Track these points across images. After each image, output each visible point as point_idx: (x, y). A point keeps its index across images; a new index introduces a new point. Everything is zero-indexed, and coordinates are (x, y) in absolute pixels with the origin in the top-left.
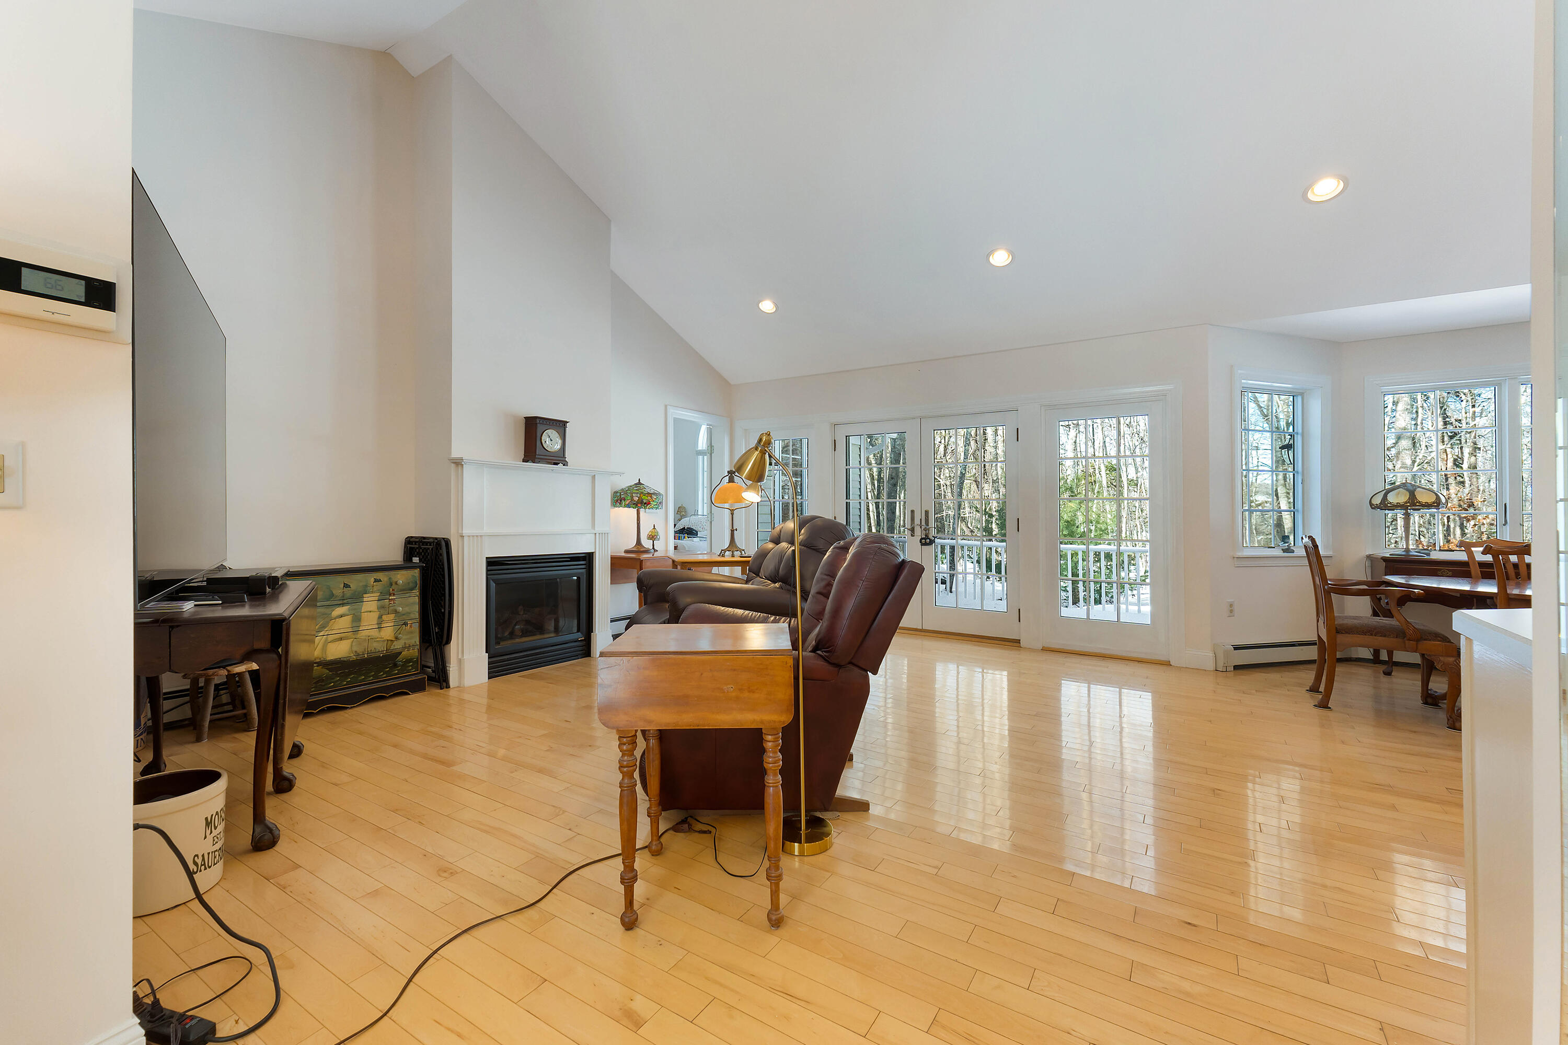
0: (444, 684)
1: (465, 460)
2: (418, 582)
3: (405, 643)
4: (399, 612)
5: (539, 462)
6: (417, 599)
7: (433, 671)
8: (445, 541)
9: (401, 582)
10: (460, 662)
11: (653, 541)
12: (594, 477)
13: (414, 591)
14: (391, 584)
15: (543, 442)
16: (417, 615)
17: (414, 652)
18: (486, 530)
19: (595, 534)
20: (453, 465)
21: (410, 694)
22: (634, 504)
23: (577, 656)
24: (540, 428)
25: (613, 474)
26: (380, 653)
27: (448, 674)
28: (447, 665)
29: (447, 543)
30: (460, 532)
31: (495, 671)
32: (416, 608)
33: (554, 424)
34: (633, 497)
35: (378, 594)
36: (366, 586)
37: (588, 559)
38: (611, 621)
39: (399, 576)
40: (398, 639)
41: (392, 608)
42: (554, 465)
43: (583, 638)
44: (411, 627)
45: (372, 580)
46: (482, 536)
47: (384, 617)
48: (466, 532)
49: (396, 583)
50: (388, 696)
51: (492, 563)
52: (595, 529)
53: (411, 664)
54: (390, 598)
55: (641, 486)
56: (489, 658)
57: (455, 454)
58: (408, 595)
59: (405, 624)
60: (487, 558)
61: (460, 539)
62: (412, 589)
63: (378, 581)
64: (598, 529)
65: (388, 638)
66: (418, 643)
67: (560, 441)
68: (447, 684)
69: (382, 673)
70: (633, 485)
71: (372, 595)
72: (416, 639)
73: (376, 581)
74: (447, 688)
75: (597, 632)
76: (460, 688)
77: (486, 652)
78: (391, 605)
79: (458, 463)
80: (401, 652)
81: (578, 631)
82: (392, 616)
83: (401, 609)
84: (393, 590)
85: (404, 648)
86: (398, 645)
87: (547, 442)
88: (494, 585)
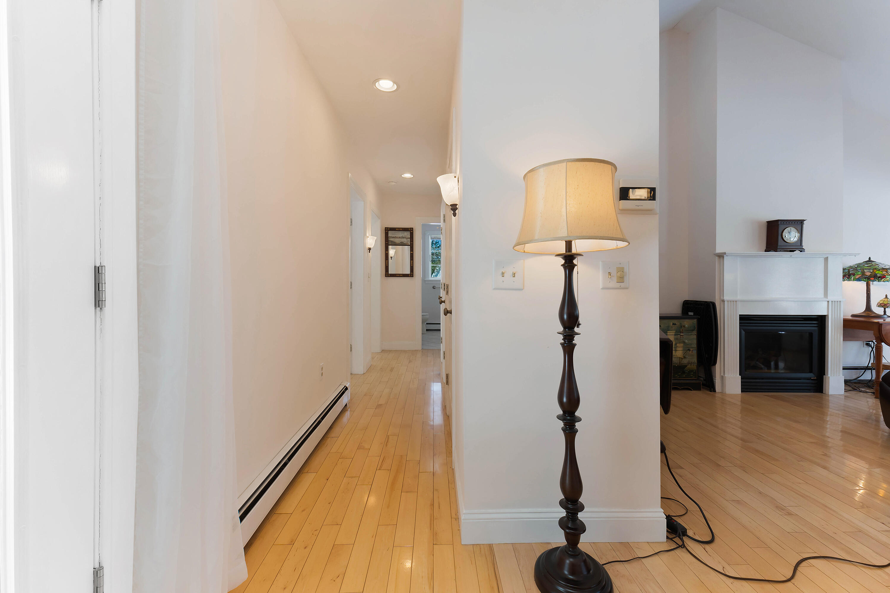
0: (712, 389)
1: (727, 253)
2: (696, 327)
3: (689, 361)
4: (686, 343)
5: (780, 251)
6: (695, 337)
7: (704, 380)
8: (712, 304)
9: (687, 326)
10: (722, 378)
11: (885, 309)
12: (826, 259)
13: (693, 332)
14: (681, 327)
15: (784, 237)
16: (695, 346)
17: (694, 367)
18: (739, 297)
19: (828, 301)
20: (717, 257)
21: (692, 390)
22: (865, 278)
23: (810, 390)
24: (781, 227)
25: (845, 255)
26: (676, 364)
27: (715, 384)
28: (713, 378)
29: (714, 304)
30: (722, 298)
31: (746, 388)
32: (695, 342)
33: (793, 223)
34: (864, 272)
35: (675, 332)
36: (668, 327)
37: (821, 320)
38: (844, 369)
39: (685, 323)
40: (685, 358)
41: (682, 340)
42: (790, 252)
43: (815, 378)
44: (692, 352)
45: (672, 324)
46: (736, 301)
47: (678, 345)
48: (726, 298)
49: (684, 326)
50: (680, 388)
51: (743, 319)
52: (827, 298)
53: (692, 373)
54: (681, 334)
55: (873, 263)
56: (741, 379)
57: (719, 250)
58: (690, 334)
59: (689, 350)
60: (740, 315)
61: (722, 303)
62: (693, 330)
63: (675, 325)
64: (830, 298)
65: (680, 357)
66: (696, 362)
67: (797, 235)
68: (714, 389)
69: (677, 375)
70: (863, 263)
71: (671, 332)
72: (695, 360)
73: (674, 324)
74: (714, 392)
75: (829, 375)
76: (722, 393)
77: (740, 375)
78: (681, 338)
79: (721, 256)
80: (687, 366)
81: (811, 372)
82: (682, 345)
83: (687, 341)
84: (682, 330)
85: (689, 363)
86: (685, 361)
87: (786, 237)
88: (744, 332)
